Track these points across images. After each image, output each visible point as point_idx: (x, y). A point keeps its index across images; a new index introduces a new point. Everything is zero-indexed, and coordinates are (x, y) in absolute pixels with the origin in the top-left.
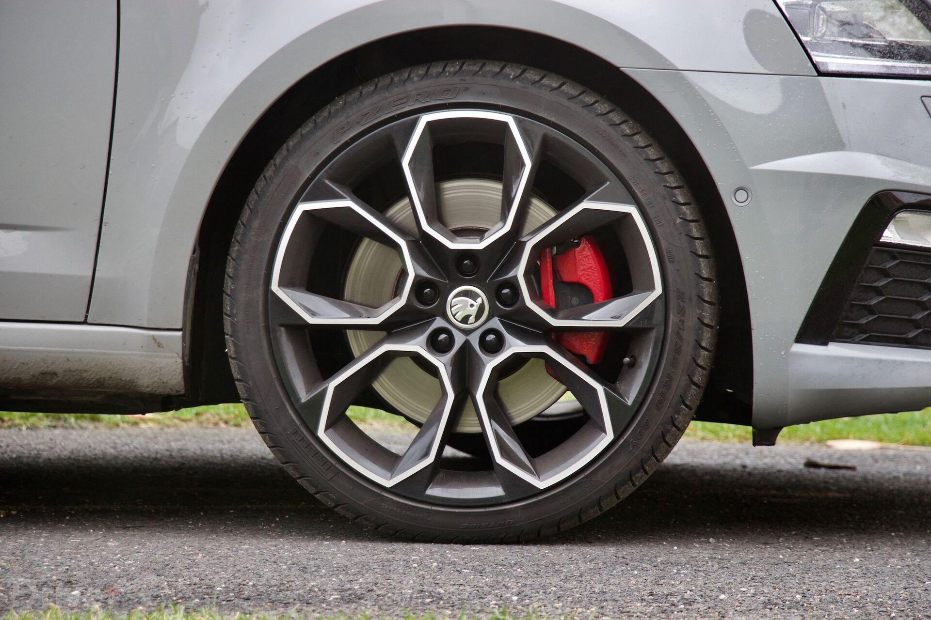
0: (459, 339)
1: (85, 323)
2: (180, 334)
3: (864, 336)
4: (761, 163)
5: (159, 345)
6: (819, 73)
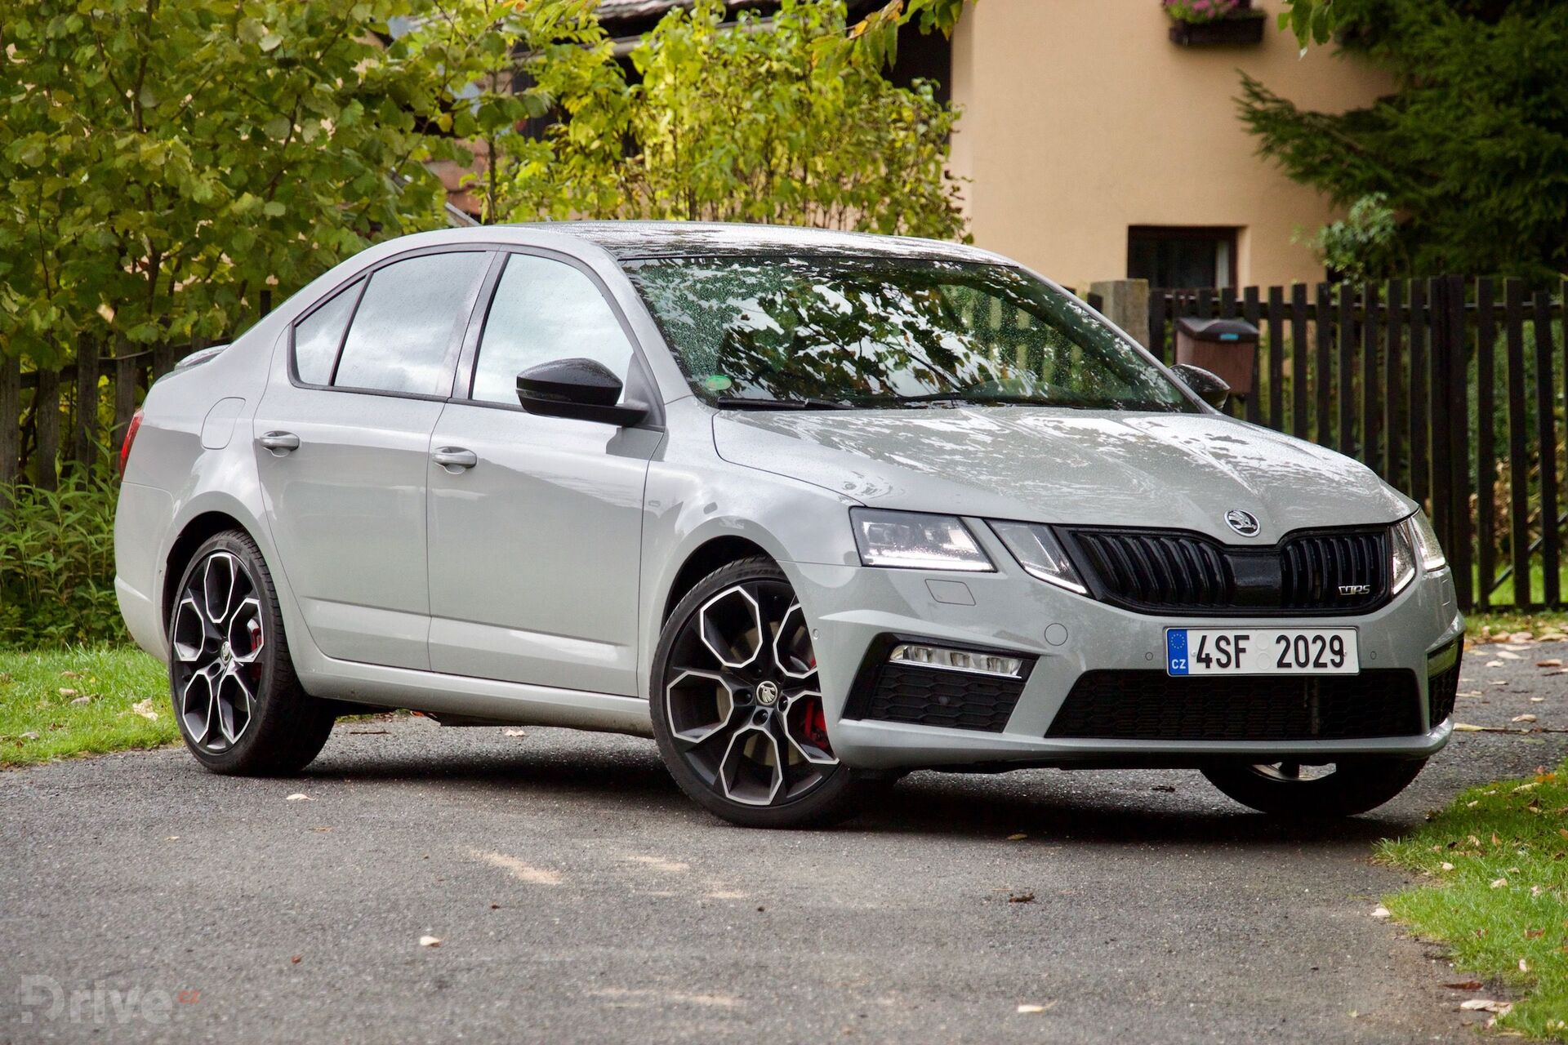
0: (770, 711)
1: (638, 698)
4: (825, 615)
6: (863, 565)
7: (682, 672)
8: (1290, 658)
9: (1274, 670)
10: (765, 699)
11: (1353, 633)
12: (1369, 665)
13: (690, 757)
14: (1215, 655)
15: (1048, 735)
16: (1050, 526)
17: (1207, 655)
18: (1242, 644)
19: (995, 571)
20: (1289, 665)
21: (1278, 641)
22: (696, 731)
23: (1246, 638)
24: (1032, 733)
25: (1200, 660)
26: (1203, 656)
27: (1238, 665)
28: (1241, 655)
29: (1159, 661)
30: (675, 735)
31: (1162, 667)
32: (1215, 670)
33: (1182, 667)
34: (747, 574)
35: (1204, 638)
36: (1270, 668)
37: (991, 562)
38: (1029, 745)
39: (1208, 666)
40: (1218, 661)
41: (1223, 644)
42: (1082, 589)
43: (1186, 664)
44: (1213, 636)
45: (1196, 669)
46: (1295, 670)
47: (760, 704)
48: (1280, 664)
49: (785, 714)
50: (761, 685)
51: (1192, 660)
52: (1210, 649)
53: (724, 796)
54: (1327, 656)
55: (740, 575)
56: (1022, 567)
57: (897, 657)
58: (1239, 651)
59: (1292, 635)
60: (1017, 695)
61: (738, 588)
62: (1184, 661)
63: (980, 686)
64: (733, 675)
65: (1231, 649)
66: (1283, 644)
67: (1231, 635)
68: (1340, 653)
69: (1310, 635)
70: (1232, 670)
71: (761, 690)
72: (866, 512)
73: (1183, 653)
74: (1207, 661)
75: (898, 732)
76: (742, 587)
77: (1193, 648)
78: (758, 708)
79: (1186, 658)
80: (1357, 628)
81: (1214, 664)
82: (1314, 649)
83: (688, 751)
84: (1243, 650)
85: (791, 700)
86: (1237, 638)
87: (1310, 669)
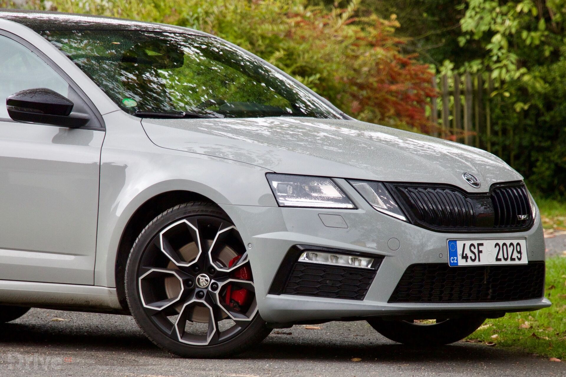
0: (205, 291)
1: (94, 285)
2: (115, 289)
3: (296, 292)
4: (256, 235)
5: (111, 293)
6: (279, 206)
7: (150, 269)
8: (501, 256)
9: (494, 263)
10: (202, 284)
11: (524, 241)
12: (532, 259)
13: (155, 319)
14: (470, 254)
15: (390, 301)
16: (383, 182)
17: (466, 254)
18: (481, 248)
19: (356, 208)
20: (500, 260)
21: (495, 247)
22: (159, 303)
23: (482, 244)
24: (381, 300)
25: (463, 257)
26: (464, 255)
27: (479, 260)
28: (480, 254)
29: (445, 259)
30: (145, 306)
31: (447, 262)
32: (470, 263)
33: (455, 262)
34: (190, 212)
35: (464, 245)
36: (492, 262)
37: (353, 203)
38: (381, 307)
39: (467, 261)
40: (471, 257)
41: (472, 248)
42: (403, 218)
43: (457, 260)
44: (468, 243)
45: (462, 263)
46: (503, 262)
47: (198, 287)
48: (498, 259)
49: (217, 292)
50: (199, 276)
51: (460, 257)
52: (467, 251)
53: (178, 340)
54: (515, 255)
55: (185, 213)
56: (371, 206)
57: (303, 258)
58: (480, 252)
59: (501, 242)
60: (372, 279)
61: (185, 221)
62: (456, 258)
63: (351, 274)
64: (180, 270)
65: (476, 251)
66: (498, 247)
67: (475, 243)
68: (520, 252)
69: (508, 242)
70: (476, 263)
71: (199, 279)
72: (275, 175)
73: (455, 254)
74: (465, 257)
75: (304, 301)
76: (186, 220)
77: (460, 251)
78: (197, 290)
79: (457, 256)
80: (525, 238)
81: (469, 260)
82: (510, 250)
83: (153, 316)
84: (481, 252)
85: (221, 284)
86: (479, 245)
87: (509, 262)
